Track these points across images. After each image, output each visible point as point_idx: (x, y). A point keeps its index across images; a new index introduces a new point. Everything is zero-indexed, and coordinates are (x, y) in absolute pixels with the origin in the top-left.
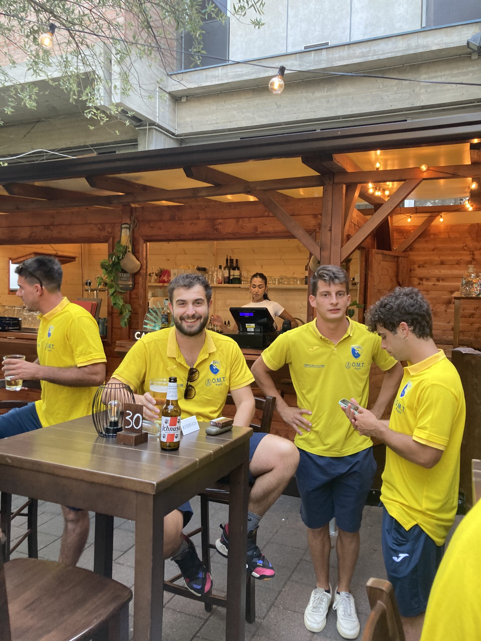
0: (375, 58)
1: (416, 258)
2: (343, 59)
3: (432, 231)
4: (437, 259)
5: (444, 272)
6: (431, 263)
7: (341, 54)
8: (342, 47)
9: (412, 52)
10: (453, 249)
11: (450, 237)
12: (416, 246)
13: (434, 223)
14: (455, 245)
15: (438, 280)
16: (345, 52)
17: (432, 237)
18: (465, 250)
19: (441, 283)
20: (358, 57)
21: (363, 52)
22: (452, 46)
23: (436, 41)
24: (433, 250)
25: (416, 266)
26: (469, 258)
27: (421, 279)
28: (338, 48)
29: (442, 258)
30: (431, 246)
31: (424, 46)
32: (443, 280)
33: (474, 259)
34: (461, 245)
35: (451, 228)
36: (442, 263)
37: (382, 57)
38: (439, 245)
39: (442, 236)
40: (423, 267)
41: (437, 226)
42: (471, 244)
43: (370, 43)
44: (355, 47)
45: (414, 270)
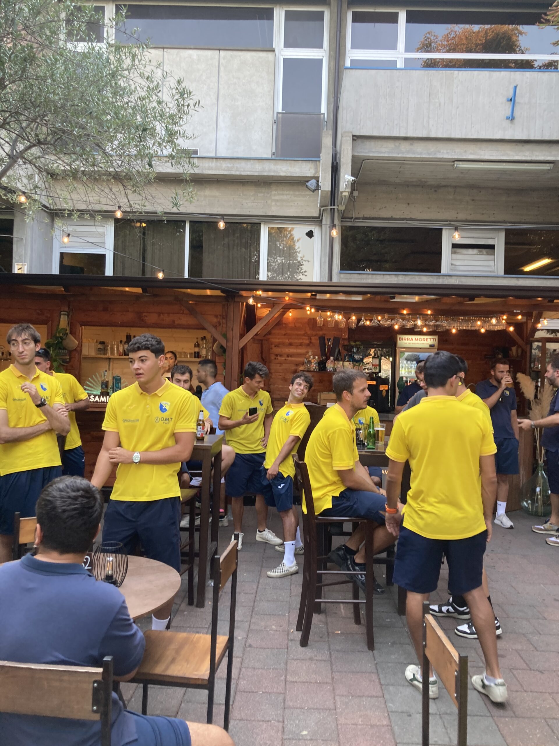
0: (238, 173)
1: (273, 340)
2: (211, 169)
3: (284, 322)
4: (287, 341)
5: (292, 350)
6: (283, 344)
7: (210, 164)
8: (211, 160)
9: (266, 174)
10: (298, 335)
11: (295, 326)
12: (273, 331)
13: (285, 316)
14: (299, 332)
15: (288, 356)
16: (213, 164)
17: (284, 325)
18: (305, 336)
19: (290, 359)
20: (224, 170)
21: (228, 167)
22: (295, 175)
23: (284, 169)
24: (285, 335)
25: (273, 346)
26: (307, 342)
27: (277, 355)
28: (208, 160)
29: (291, 341)
30: (283, 332)
31: (274, 171)
32: (291, 356)
33: (311, 342)
34: (302, 332)
35: (296, 320)
36: (291, 344)
37: (243, 173)
38: (289, 332)
39: (290, 325)
40: (278, 346)
41: (287, 318)
42: (309, 332)
43: (234, 160)
44: (221, 161)
45: (272, 348)
